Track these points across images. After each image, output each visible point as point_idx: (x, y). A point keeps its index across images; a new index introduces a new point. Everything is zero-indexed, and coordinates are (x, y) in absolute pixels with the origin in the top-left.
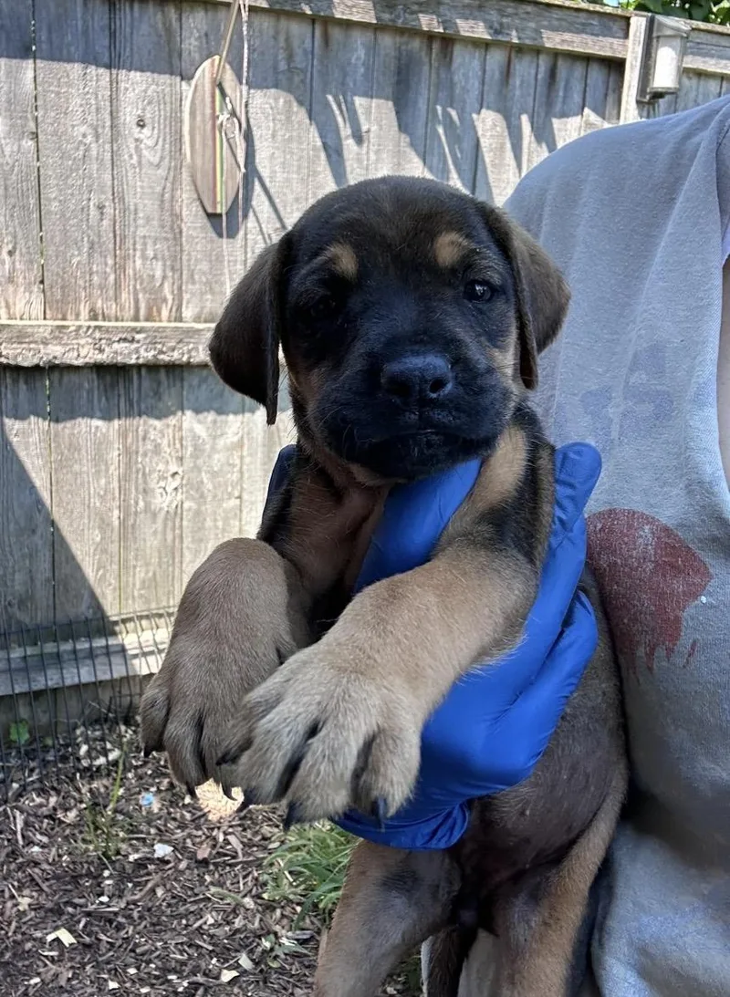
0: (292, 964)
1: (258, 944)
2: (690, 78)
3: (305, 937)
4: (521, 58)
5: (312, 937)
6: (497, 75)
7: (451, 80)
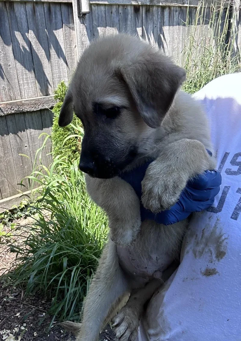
0: (13, 303)
1: (2, 300)
2: (95, 6)
3: (17, 294)
4: (38, 6)
5: (19, 294)
6: (31, 13)
7: (16, 16)
